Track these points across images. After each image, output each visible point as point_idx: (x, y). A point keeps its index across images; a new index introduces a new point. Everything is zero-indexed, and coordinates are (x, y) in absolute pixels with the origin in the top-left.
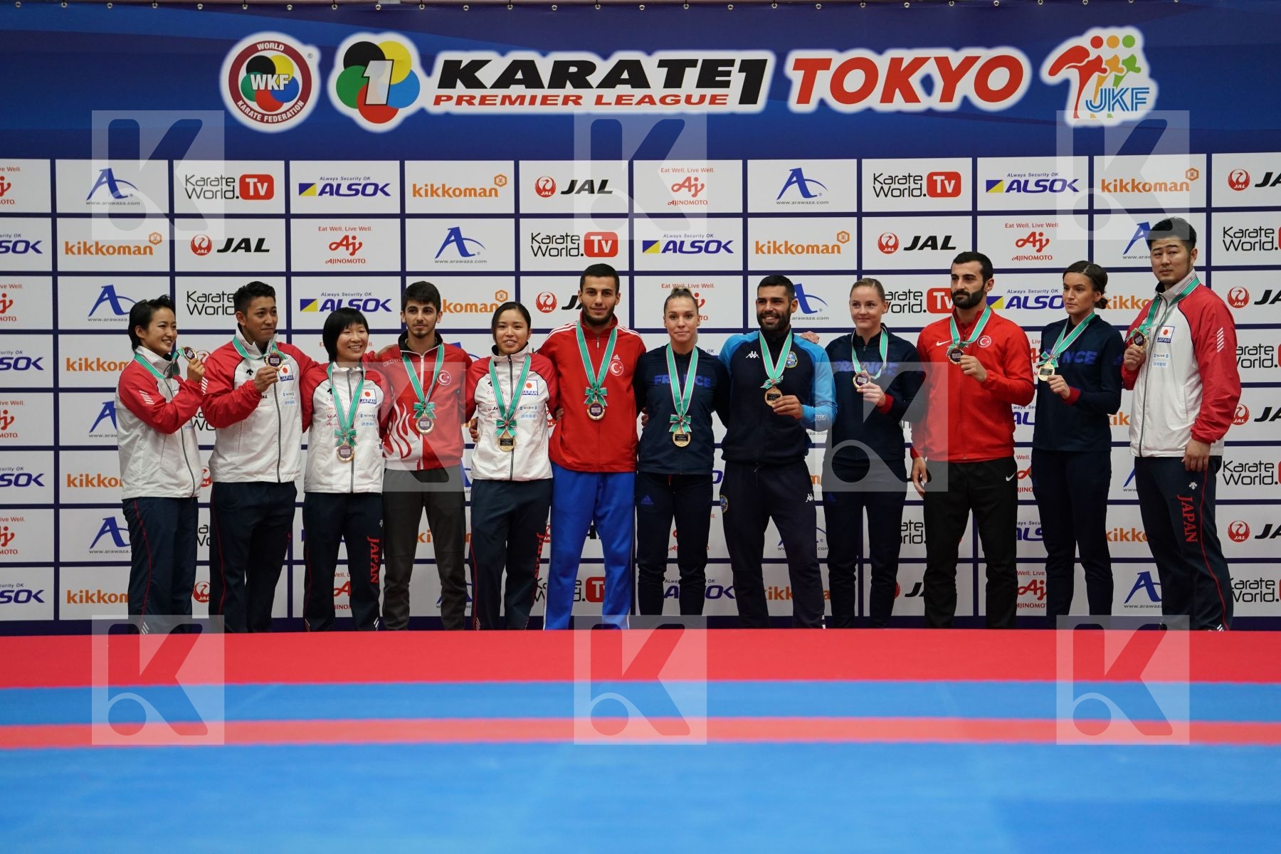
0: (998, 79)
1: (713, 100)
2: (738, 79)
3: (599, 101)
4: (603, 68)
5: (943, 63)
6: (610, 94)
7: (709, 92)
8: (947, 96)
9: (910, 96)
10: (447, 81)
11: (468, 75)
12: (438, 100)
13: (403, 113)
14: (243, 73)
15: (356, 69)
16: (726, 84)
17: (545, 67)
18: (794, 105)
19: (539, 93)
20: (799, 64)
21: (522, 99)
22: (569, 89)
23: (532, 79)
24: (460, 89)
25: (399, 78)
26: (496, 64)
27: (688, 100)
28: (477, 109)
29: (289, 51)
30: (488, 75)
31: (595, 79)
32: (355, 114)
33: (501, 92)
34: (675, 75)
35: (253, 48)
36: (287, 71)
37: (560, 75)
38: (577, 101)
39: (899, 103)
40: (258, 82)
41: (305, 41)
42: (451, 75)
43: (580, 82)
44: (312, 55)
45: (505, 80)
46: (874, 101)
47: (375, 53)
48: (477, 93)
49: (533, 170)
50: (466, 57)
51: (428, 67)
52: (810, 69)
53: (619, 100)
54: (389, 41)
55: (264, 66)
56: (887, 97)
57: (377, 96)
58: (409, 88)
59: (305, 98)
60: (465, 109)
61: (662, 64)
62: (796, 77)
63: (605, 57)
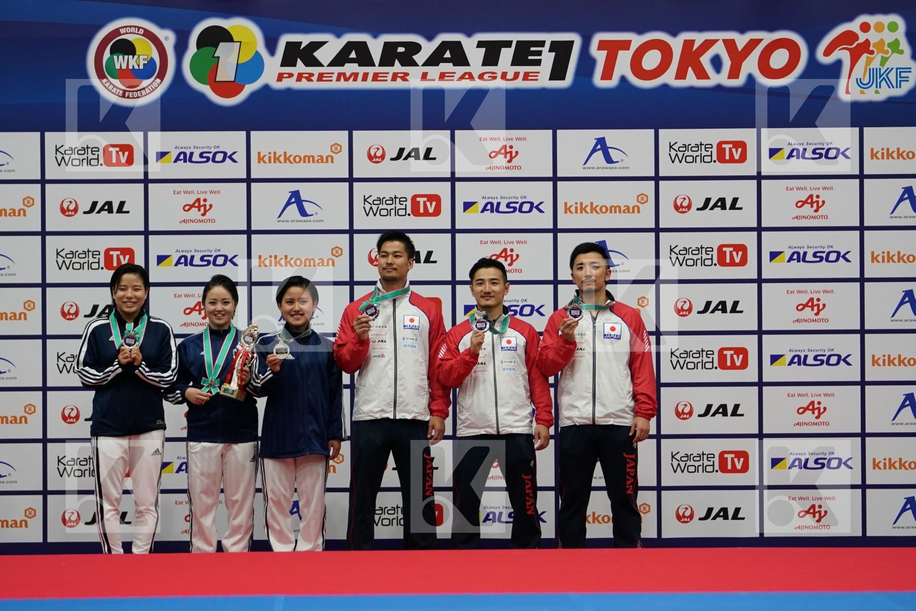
0: (779, 59)
1: (526, 76)
2: (548, 58)
3: (424, 76)
4: (428, 48)
5: (730, 45)
6: (434, 71)
7: (522, 69)
8: (734, 74)
9: (701, 74)
10: (288, 61)
11: (308, 55)
12: (280, 77)
13: (249, 89)
14: (107, 54)
15: (207, 50)
16: (538, 63)
17: (376, 47)
18: (598, 81)
19: (371, 70)
20: (602, 45)
21: (355, 76)
22: (398, 67)
23: (365, 59)
24: (300, 67)
25: (246, 58)
26: (332, 46)
27: (504, 76)
28: (315, 85)
29: (148, 34)
30: (325, 55)
31: (420, 58)
32: (206, 90)
33: (337, 70)
34: (492, 54)
35: (116, 32)
36: (146, 51)
37: (390, 55)
38: (404, 77)
39: (691, 80)
40: (121, 62)
41: (162, 26)
42: (292, 54)
43: (408, 61)
44: (168, 38)
45: (340, 59)
46: (669, 78)
47: (224, 36)
48: (316, 70)
49: (365, 139)
50: (305, 39)
51: (271, 47)
52: (612, 49)
53: (442, 76)
54: (238, 25)
55: (126, 48)
56: (681, 75)
57: (226, 73)
58: (254, 67)
59: (161, 76)
60: (304, 85)
61: (480, 44)
62: (600, 57)
63: (430, 38)
